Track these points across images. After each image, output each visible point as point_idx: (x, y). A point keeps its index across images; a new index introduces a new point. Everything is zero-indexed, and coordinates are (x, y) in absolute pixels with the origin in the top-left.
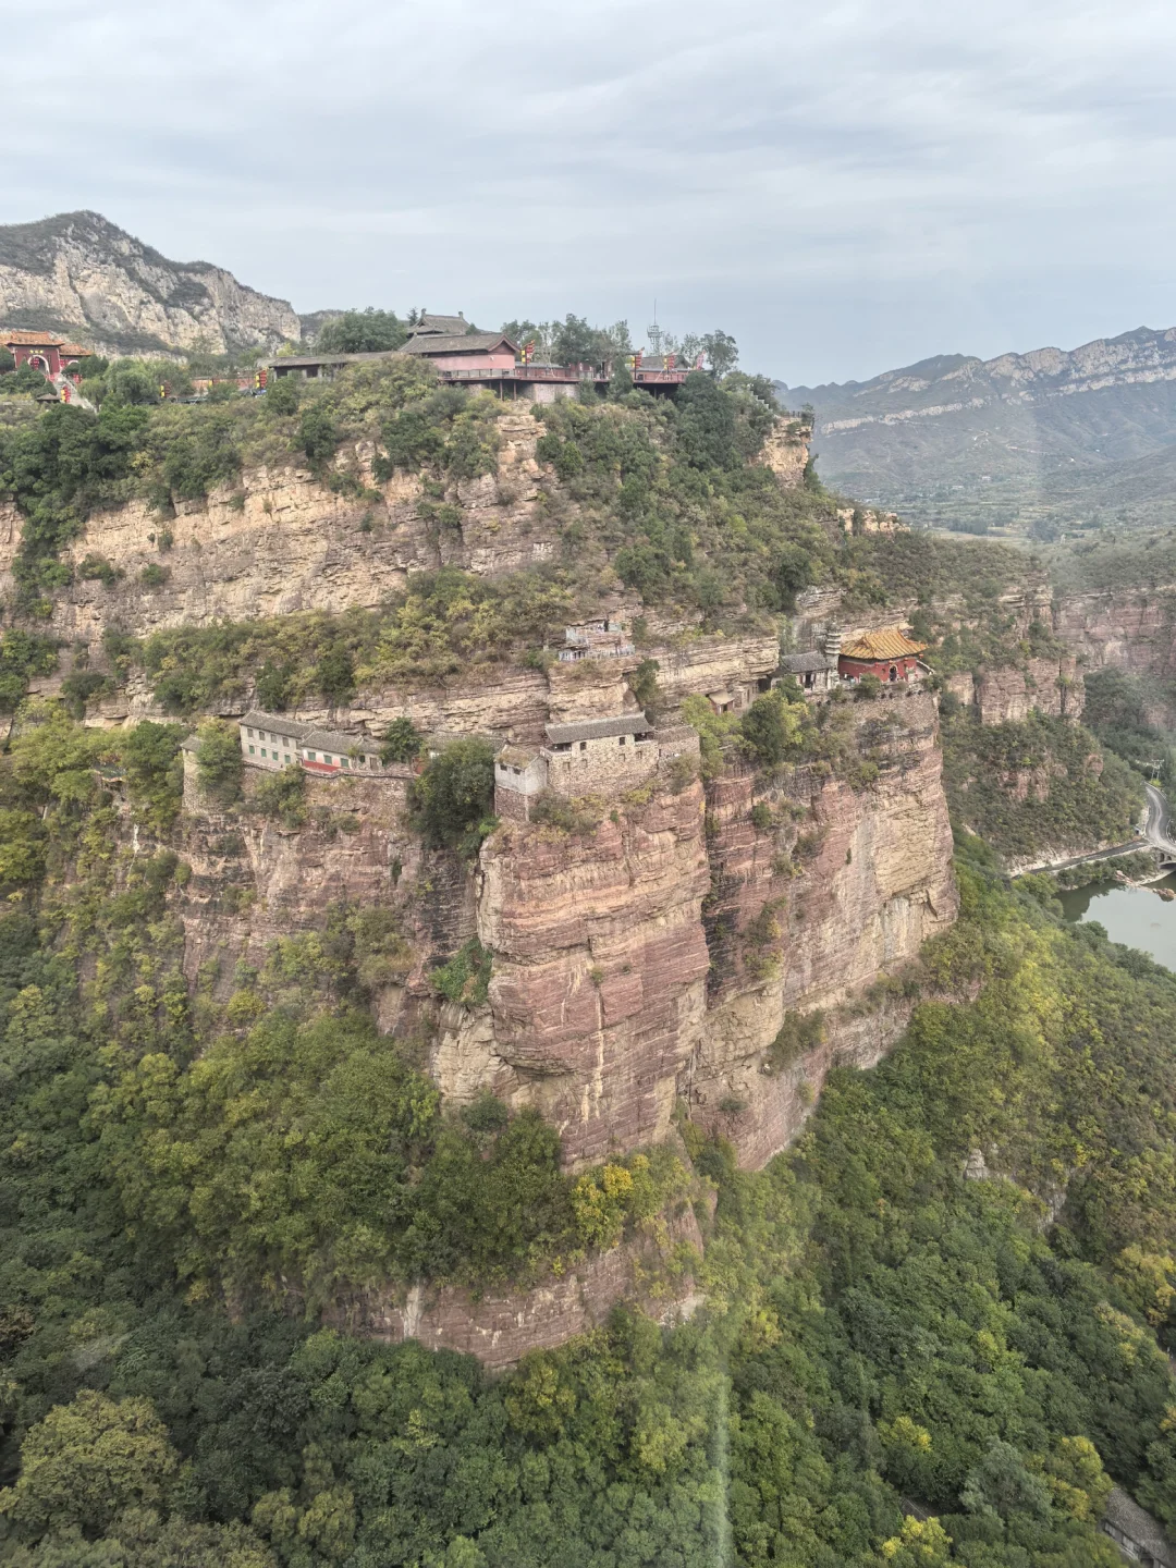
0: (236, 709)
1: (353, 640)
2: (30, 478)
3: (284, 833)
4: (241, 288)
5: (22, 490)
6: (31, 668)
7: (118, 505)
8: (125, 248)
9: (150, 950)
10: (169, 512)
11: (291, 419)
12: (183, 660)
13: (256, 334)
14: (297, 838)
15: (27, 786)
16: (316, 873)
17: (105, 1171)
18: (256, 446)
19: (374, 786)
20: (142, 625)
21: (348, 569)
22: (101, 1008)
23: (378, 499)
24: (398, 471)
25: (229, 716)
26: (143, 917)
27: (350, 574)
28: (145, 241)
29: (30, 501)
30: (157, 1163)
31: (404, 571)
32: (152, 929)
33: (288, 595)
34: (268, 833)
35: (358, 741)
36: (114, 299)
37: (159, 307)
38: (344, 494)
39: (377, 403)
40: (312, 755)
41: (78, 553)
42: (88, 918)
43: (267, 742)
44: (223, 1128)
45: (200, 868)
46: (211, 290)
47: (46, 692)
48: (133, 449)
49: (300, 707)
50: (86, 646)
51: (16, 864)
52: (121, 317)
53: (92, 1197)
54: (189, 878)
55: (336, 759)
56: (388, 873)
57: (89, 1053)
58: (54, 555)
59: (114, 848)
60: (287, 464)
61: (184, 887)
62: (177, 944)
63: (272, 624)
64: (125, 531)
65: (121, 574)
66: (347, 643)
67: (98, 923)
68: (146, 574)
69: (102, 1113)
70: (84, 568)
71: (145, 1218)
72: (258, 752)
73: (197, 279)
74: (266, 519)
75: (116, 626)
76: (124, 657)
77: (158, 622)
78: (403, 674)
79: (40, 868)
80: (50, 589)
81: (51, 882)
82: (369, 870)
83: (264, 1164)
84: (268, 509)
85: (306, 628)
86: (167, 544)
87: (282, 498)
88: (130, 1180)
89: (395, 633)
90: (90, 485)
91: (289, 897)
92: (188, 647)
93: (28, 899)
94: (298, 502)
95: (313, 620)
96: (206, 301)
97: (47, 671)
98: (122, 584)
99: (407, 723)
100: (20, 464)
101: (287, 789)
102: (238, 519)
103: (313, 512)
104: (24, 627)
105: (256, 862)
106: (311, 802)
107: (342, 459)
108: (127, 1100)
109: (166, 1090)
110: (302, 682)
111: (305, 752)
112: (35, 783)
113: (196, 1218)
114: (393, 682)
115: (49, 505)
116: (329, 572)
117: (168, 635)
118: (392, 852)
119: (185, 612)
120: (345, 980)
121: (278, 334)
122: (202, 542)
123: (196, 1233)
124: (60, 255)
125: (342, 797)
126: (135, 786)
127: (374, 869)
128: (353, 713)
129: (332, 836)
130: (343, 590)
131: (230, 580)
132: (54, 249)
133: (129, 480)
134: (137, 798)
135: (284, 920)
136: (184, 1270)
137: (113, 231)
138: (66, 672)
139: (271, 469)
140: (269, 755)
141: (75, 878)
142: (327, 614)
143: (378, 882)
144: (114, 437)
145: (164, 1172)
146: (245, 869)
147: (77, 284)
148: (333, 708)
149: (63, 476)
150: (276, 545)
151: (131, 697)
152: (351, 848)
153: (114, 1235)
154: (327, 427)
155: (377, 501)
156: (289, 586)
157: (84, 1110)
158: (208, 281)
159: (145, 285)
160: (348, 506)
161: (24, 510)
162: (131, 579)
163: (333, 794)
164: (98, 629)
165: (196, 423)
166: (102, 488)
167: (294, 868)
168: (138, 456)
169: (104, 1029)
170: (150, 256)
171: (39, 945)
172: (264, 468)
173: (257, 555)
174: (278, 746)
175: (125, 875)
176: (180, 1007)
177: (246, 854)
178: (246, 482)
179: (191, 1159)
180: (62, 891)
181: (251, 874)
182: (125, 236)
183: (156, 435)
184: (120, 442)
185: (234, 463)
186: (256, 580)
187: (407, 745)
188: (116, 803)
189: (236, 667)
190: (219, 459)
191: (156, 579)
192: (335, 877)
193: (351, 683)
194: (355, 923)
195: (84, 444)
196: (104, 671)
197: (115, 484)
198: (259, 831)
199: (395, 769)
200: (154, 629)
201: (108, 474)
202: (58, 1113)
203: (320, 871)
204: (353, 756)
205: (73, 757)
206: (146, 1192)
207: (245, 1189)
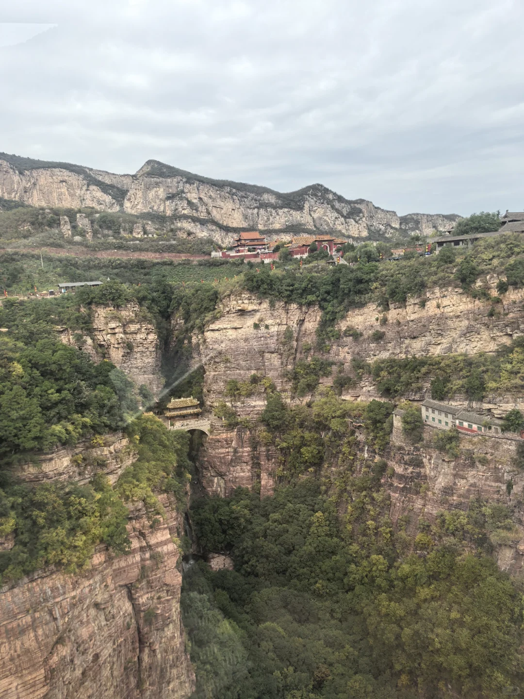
0: (417, 397)
1: (483, 368)
2: (326, 295)
3: (447, 460)
4: (376, 208)
5: (322, 300)
6: (321, 373)
7: (362, 305)
8: (331, 196)
9: (373, 505)
10: (387, 308)
11: (451, 265)
12: (389, 373)
13: (381, 226)
14: (453, 463)
15: (317, 423)
16: (463, 482)
17: (358, 607)
18: (434, 278)
19: (498, 442)
20: (369, 356)
21: (479, 334)
22: (349, 527)
23: (498, 301)
24: (511, 288)
25: (414, 400)
26: (370, 489)
27: (479, 336)
28: (339, 193)
29: (325, 304)
30: (384, 610)
31: (511, 335)
32: (375, 495)
33: (444, 346)
34: (436, 458)
35: (487, 419)
36: (325, 218)
37: (343, 219)
38: (479, 299)
39: (498, 256)
40: (461, 423)
41: (343, 326)
42: (343, 485)
43: (436, 415)
44: (415, 600)
45: (399, 470)
46: (364, 210)
47: (326, 383)
48: (372, 281)
49: (452, 399)
50: (343, 364)
51: (313, 456)
52: (328, 225)
53: (351, 618)
54: (393, 474)
55: (475, 427)
56: (504, 487)
57: (343, 547)
58: (333, 326)
59: (356, 455)
60: (450, 286)
61: (391, 478)
62: (387, 504)
63: (437, 359)
64: (365, 316)
65: (361, 334)
66: (480, 369)
67: (348, 488)
68: (374, 335)
69: (354, 578)
70: (346, 331)
71: (379, 636)
72: (430, 419)
73: (358, 206)
74: (438, 311)
75: (356, 356)
76: (361, 370)
77: (377, 356)
78: (516, 387)
79: (321, 458)
80: (330, 340)
81: (326, 466)
82: (493, 484)
83: (440, 625)
84: (438, 306)
85: (455, 362)
86: (384, 321)
87: (446, 302)
88: (370, 615)
89: (509, 366)
90: (351, 297)
91: (448, 491)
92: (392, 367)
93: (315, 472)
94: (454, 303)
95: (460, 358)
96: (361, 215)
97: (327, 374)
98: (361, 339)
99: (518, 412)
100: (323, 289)
101: (450, 439)
102: (421, 311)
103: (462, 307)
104: (318, 356)
105: (428, 470)
106: (461, 446)
107: (479, 283)
108: (364, 574)
109: (384, 574)
110: (454, 388)
111: (457, 422)
112: (321, 421)
113: (404, 643)
114: (510, 391)
115: (333, 306)
116: (468, 335)
117: (383, 362)
118: (507, 477)
119: (391, 352)
120: (481, 539)
121: (390, 225)
122: (401, 321)
123: (404, 650)
124: (307, 202)
125: (479, 446)
126: (367, 428)
127: (497, 484)
128: (484, 405)
129: (472, 465)
130: (475, 344)
131: (414, 338)
132: (304, 200)
133: (369, 295)
134: (368, 434)
135: (443, 502)
136: (398, 667)
137: (327, 191)
138: (334, 375)
139: (441, 288)
140: (437, 421)
141: (337, 465)
142: (466, 355)
143: (499, 491)
144: (364, 277)
145: (387, 615)
146: (422, 474)
147: (312, 213)
148: (470, 400)
149: (340, 293)
150: (441, 324)
151: (362, 388)
152: (483, 472)
153: (361, 640)
154: (474, 269)
155: (498, 302)
156: (445, 342)
157: (346, 574)
158: (362, 207)
159: (338, 211)
160: (481, 304)
161: (322, 308)
162: (366, 337)
163: (474, 444)
164: (349, 357)
165: (401, 269)
166: (357, 299)
167: (451, 477)
168: (375, 284)
169: (351, 537)
170: (340, 199)
171: (320, 493)
172: (438, 288)
173: (431, 327)
174: (443, 417)
175: (361, 468)
176: (389, 535)
177: (424, 467)
178: (428, 295)
179: (401, 612)
180: (332, 471)
181: (426, 476)
182: (331, 192)
183: (382, 275)
184: (367, 279)
185: (423, 286)
186: (428, 338)
187: (518, 424)
188: (357, 434)
189: (418, 378)
190: (416, 285)
191: (378, 337)
192: (473, 485)
193: (484, 389)
194: (487, 510)
195: (350, 280)
196: (351, 376)
197: (363, 297)
198: (431, 456)
199: (509, 435)
200: (375, 358)
201: (360, 292)
202: (334, 574)
203: (465, 481)
204: (485, 426)
205: (338, 413)
206: (379, 623)
207: (431, 635)
